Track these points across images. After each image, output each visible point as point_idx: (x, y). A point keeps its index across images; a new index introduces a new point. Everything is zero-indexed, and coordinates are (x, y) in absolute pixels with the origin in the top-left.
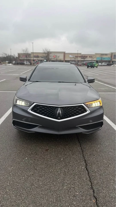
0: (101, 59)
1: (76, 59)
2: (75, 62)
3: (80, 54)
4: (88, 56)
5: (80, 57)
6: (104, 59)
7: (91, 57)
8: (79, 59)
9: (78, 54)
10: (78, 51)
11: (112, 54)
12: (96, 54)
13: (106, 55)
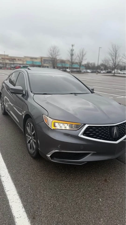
0: (33, 63)
1: (4, 62)
2: (3, 64)
3: (7, 56)
4: (17, 59)
5: (7, 59)
6: (36, 63)
7: (21, 60)
8: (7, 61)
9: (5, 55)
10: (5, 52)
11: (41, 58)
12: (25, 57)
13: (36, 59)
